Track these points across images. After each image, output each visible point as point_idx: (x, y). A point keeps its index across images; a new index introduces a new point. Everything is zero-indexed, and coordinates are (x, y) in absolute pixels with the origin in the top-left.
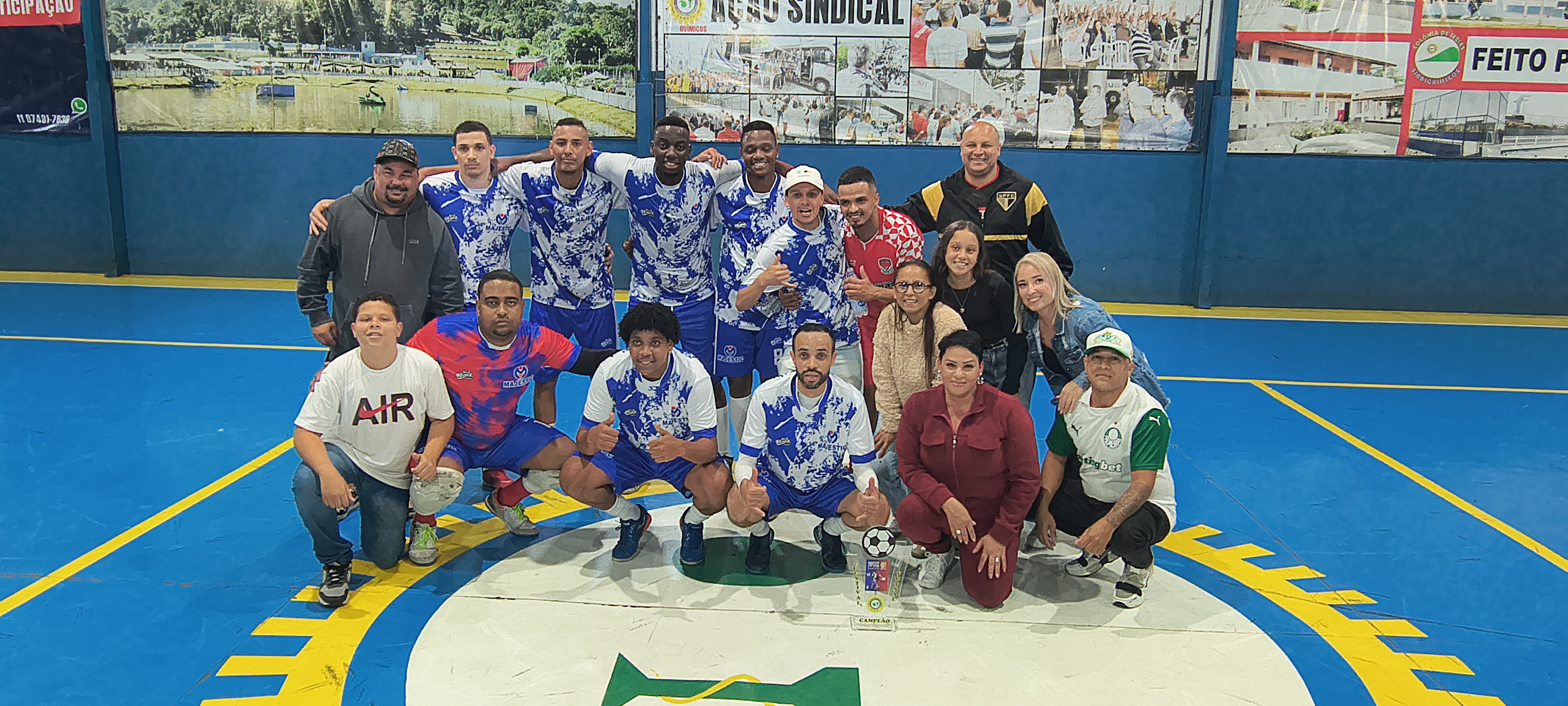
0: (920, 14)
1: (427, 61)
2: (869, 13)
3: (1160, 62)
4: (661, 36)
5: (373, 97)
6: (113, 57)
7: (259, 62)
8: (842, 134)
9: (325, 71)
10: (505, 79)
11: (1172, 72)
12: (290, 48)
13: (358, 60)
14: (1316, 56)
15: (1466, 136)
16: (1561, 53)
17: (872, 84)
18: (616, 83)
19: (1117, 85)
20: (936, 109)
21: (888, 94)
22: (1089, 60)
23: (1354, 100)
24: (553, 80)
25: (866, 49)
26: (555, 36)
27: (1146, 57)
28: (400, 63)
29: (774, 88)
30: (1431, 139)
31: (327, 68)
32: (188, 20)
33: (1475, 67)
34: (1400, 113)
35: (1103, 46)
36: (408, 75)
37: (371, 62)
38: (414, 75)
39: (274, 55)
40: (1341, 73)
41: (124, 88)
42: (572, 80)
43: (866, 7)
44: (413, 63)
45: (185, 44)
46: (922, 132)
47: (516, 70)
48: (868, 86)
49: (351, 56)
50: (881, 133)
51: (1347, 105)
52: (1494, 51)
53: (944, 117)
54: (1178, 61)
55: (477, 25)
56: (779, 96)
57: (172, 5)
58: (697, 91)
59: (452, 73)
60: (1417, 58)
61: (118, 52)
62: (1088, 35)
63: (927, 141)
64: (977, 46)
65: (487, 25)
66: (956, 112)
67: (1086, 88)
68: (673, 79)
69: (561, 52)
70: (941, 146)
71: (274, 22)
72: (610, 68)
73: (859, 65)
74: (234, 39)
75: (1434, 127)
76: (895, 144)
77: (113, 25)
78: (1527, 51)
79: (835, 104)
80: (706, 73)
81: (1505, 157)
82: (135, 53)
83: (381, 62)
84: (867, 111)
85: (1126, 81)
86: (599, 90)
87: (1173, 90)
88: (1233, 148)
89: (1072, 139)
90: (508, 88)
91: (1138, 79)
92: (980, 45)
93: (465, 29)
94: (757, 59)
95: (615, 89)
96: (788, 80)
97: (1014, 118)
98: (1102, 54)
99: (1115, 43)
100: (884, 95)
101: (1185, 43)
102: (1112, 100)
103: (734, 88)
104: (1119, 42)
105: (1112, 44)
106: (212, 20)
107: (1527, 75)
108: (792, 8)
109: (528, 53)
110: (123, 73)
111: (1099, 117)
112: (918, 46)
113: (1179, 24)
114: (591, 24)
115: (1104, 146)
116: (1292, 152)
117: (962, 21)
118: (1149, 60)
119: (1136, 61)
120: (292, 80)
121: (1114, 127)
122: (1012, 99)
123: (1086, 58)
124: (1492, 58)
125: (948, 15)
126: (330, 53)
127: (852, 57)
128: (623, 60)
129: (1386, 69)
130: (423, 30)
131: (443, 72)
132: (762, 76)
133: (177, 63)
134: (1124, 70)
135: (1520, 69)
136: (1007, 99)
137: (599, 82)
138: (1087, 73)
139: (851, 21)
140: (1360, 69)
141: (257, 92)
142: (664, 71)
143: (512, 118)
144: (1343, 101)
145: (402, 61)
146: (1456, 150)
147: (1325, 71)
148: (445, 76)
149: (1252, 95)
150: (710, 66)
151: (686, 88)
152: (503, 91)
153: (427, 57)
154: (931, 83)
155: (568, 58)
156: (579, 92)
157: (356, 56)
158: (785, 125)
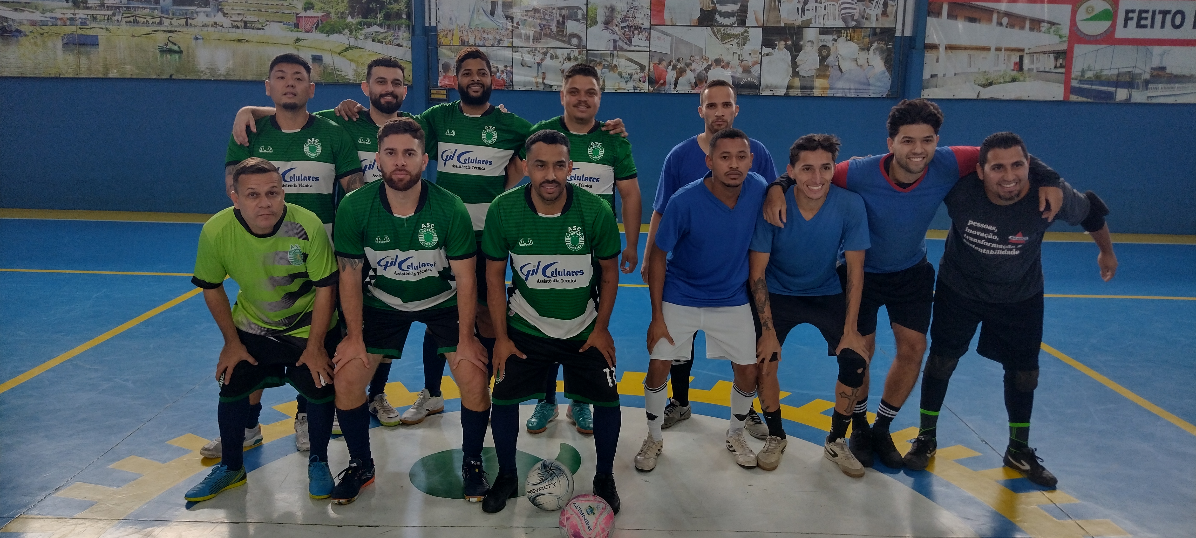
1: (220, 14)
3: (864, 21)
5: (170, 46)
7: (64, 14)
9: (126, 22)
10: (292, 31)
11: (874, 29)
12: (93, 2)
13: (157, 13)
14: (995, 16)
15: (1118, 84)
17: (617, 38)
18: (394, 36)
19: (828, 39)
20: (674, 61)
21: (633, 48)
22: (804, 18)
23: (1026, 53)
24: (337, 33)
25: (612, 9)
27: (852, 16)
28: (195, 15)
29: (533, 42)
30: (1089, 87)
31: (129, 19)
33: (1125, 26)
34: (1064, 64)
35: (816, 7)
36: (203, 26)
37: (169, 15)
38: (209, 26)
39: (78, 8)
40: (1016, 31)
42: (354, 33)
44: (207, 16)
46: (662, 81)
47: (302, 23)
48: (615, 41)
49: (151, 9)
50: (626, 82)
51: (1021, 58)
52: (1141, 12)
53: (680, 68)
54: (880, 19)
56: (538, 49)
58: (466, 44)
59: (243, 25)
60: (1078, 17)
63: (666, 89)
64: (709, 6)
66: (691, 64)
67: (801, 43)
68: (445, 33)
69: (343, 7)
70: (678, 93)
72: (388, 22)
73: (607, 23)
75: (1091, 76)
76: (639, 92)
78: (1169, 12)
79: (587, 56)
80: (473, 28)
81: (1150, 101)
83: (178, 14)
84: (615, 62)
85: (835, 37)
86: (379, 42)
87: (875, 45)
89: (789, 87)
90: (295, 39)
91: (845, 35)
92: (711, 6)
94: (517, 15)
95: (393, 41)
96: (545, 35)
97: (740, 70)
98: (815, 14)
99: (826, 4)
100: (628, 48)
101: (885, 5)
102: (824, 53)
103: (499, 42)
104: (828, 3)
105: (823, 5)
107: (1169, 33)
109: (313, 8)
111: (813, 68)
112: (657, 6)
115: (817, 93)
116: (974, 96)
118: (855, 19)
119: (844, 20)
121: (825, 77)
122: (739, 53)
123: (801, 17)
124: (1140, 18)
126: (131, 6)
127: (601, 15)
128: (398, 15)
129: (1053, 27)
131: (236, 23)
132: (523, 32)
134: (833, 28)
135: (1163, 26)
136: (734, 53)
137: (379, 35)
138: (802, 31)
140: (1032, 27)
141: (63, 40)
142: (436, 27)
144: (1019, 54)
145: (197, 13)
146: (1111, 96)
147: (1003, 29)
148: (238, 27)
149: (942, 49)
150: (476, 22)
151: (456, 42)
152: (291, 41)
153: (221, 10)
154: (669, 38)
155: (350, 13)
156: (360, 43)
157: (156, 9)
158: (544, 74)
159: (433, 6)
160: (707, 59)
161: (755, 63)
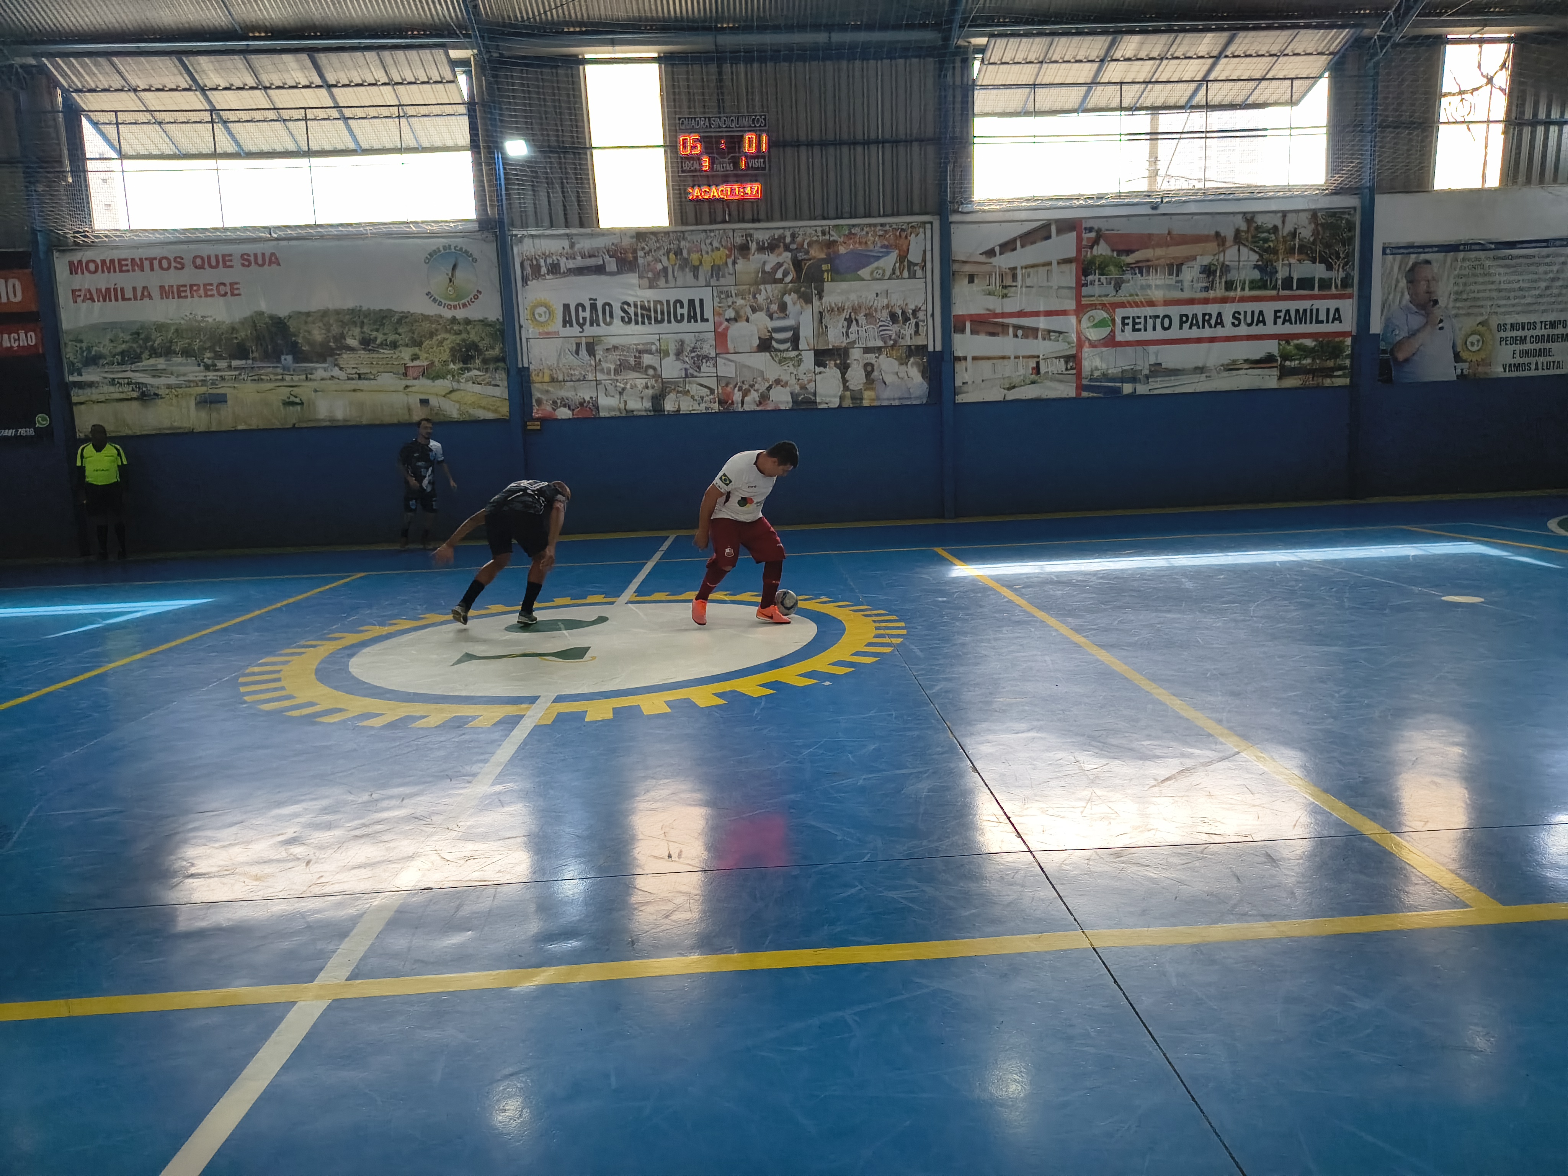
0: (719, 314)
1: (337, 368)
2: (682, 315)
3: (900, 340)
4: (524, 340)
5: (292, 399)
6: (71, 379)
7: (197, 376)
8: (669, 406)
9: (252, 381)
10: (401, 379)
11: (910, 346)
12: (222, 364)
13: (279, 371)
14: (1011, 330)
15: (1123, 380)
16: (1181, 316)
17: (688, 366)
18: (492, 378)
19: (871, 358)
20: (739, 384)
21: (702, 375)
22: (849, 340)
24: (441, 378)
25: (682, 342)
26: (440, 343)
27: (890, 336)
28: (314, 371)
29: (615, 375)
30: (1098, 384)
31: (253, 378)
32: (135, 345)
33: (1123, 330)
34: (1074, 366)
35: (858, 330)
36: (322, 380)
37: (290, 372)
38: (327, 379)
39: (209, 370)
40: (1030, 341)
41: (82, 403)
42: (456, 378)
43: (679, 311)
44: (325, 370)
45: (133, 366)
46: (730, 401)
47: (410, 372)
48: (686, 370)
49: (274, 367)
51: (1038, 363)
52: (1135, 318)
53: (745, 389)
54: (914, 338)
55: (376, 338)
56: (619, 381)
57: (121, 335)
58: (555, 380)
59: (357, 376)
60: (1083, 326)
61: (76, 374)
62: (846, 324)
63: (734, 408)
64: (765, 335)
65: (384, 337)
66: (754, 385)
67: (848, 362)
68: (536, 372)
69: (446, 356)
70: (746, 411)
71: (208, 344)
72: (485, 366)
73: (678, 354)
74: (175, 359)
75: (1100, 374)
77: (69, 353)
78: (1158, 317)
79: (662, 384)
80: (561, 366)
81: (1152, 393)
82: (89, 375)
83: (299, 371)
84: (687, 388)
86: (478, 384)
87: (912, 359)
88: (960, 399)
89: (841, 400)
91: (885, 353)
92: (767, 334)
93: (366, 343)
94: (600, 354)
95: (490, 382)
96: (625, 368)
97: (798, 387)
98: (857, 336)
99: (866, 327)
100: (699, 375)
101: (917, 325)
102: (869, 369)
103: (584, 377)
104: (869, 326)
105: (864, 328)
106: (156, 345)
107: (1160, 334)
108: (623, 315)
109: (419, 358)
110: (81, 391)
111: (861, 382)
112: (721, 337)
113: (910, 311)
114: (468, 333)
115: (866, 403)
116: (1001, 399)
117: (752, 317)
118: (892, 338)
119: (883, 340)
120: (224, 389)
121: (872, 389)
122: (795, 373)
123: (846, 340)
124: (1134, 324)
125: (742, 313)
126: (256, 366)
127: (672, 348)
128: (495, 360)
129: (1062, 336)
130: (331, 344)
131: (351, 376)
132: (605, 366)
133: (126, 381)
134: (874, 347)
135: (1154, 329)
136: (791, 373)
137: (478, 378)
139: (669, 322)
140: (1044, 337)
142: (528, 368)
143: (409, 409)
144: (1036, 360)
145: (316, 369)
146: (1119, 390)
147: (1019, 339)
148: (352, 379)
149: (969, 359)
150: (564, 361)
151: (547, 379)
152: (401, 389)
153: (336, 365)
154: (733, 364)
155: (452, 361)
156: (462, 386)
157: (277, 367)
158: (625, 402)
159: (525, 349)
160: (768, 381)
161: (810, 381)
